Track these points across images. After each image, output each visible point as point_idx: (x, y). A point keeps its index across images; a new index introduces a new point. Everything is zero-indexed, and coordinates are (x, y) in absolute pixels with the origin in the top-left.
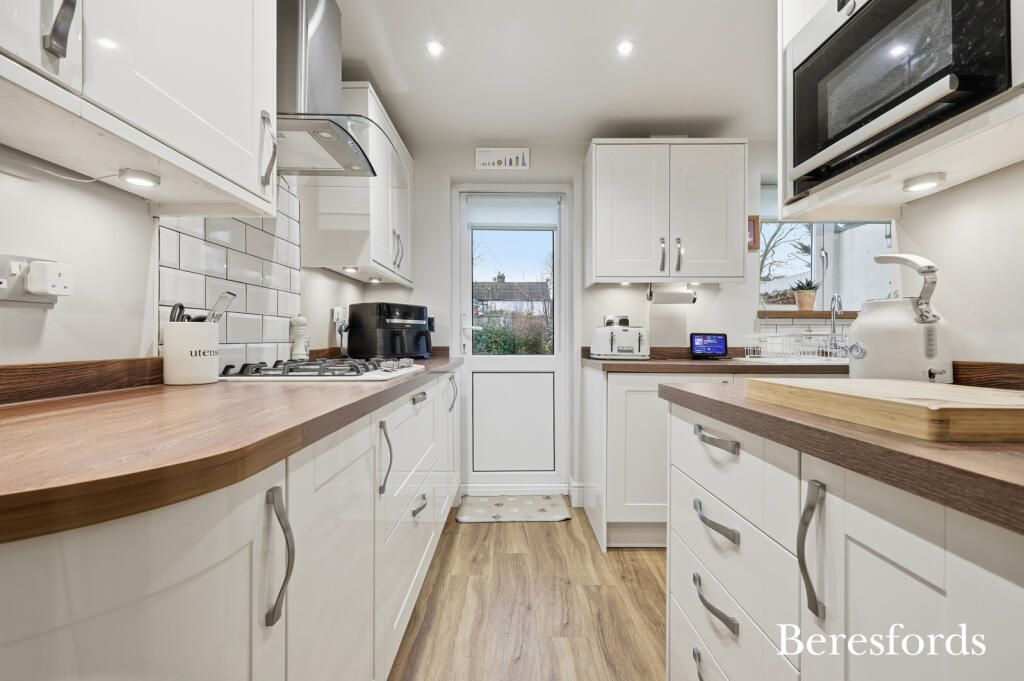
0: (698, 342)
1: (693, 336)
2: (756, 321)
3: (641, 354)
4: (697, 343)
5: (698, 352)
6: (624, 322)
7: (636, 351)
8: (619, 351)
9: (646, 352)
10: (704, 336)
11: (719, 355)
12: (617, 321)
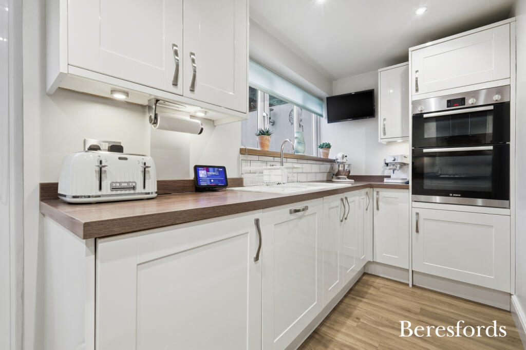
0: (202, 173)
1: (197, 168)
2: (239, 158)
3: (147, 190)
4: (201, 176)
5: (203, 184)
6: (116, 148)
7: (140, 189)
8: (113, 189)
9: (152, 187)
10: (207, 168)
11: (221, 186)
12: (105, 146)
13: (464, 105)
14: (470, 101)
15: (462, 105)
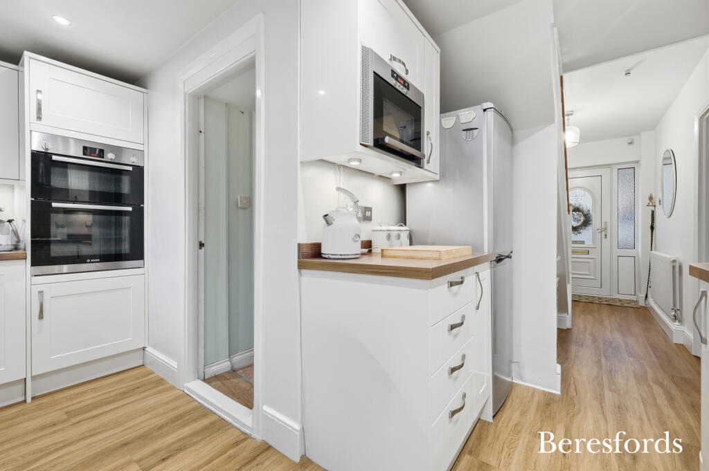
13: (103, 157)
14: (110, 156)
15: (100, 157)
